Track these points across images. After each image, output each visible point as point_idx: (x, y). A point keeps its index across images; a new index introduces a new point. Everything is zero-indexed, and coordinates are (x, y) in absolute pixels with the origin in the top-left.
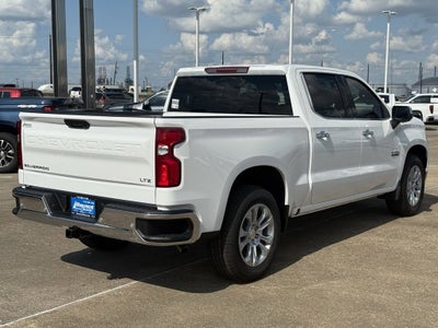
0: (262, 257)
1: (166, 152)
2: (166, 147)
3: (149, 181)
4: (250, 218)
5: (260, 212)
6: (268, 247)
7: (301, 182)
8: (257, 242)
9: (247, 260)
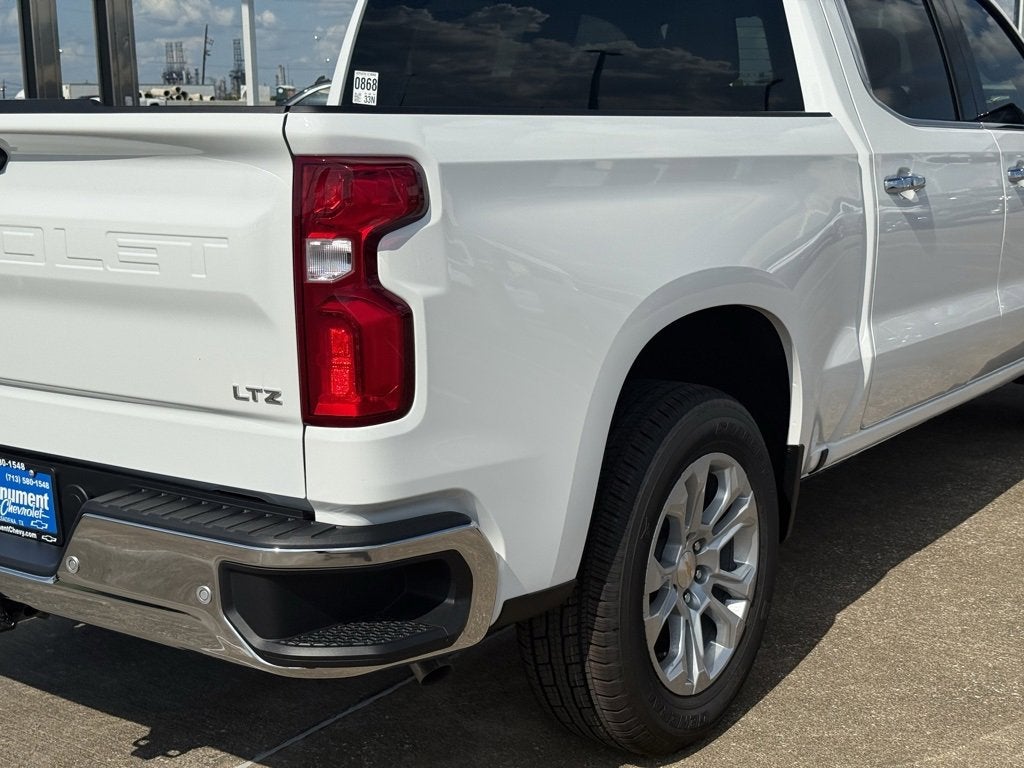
0: (721, 651)
1: (342, 269)
2: (344, 245)
3: (273, 397)
4: (681, 514)
5: (713, 484)
6: (738, 608)
7: (838, 357)
8: (703, 600)
9: (671, 674)
